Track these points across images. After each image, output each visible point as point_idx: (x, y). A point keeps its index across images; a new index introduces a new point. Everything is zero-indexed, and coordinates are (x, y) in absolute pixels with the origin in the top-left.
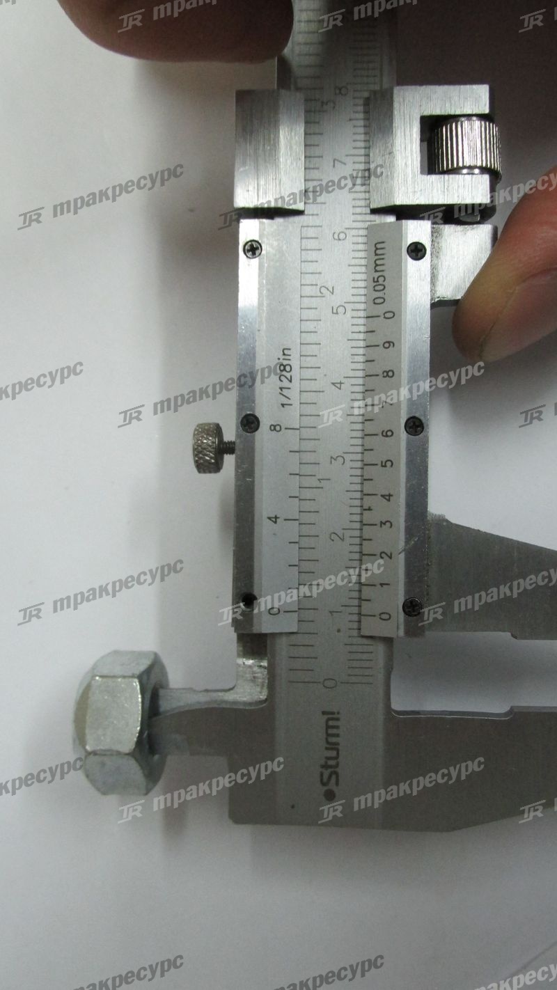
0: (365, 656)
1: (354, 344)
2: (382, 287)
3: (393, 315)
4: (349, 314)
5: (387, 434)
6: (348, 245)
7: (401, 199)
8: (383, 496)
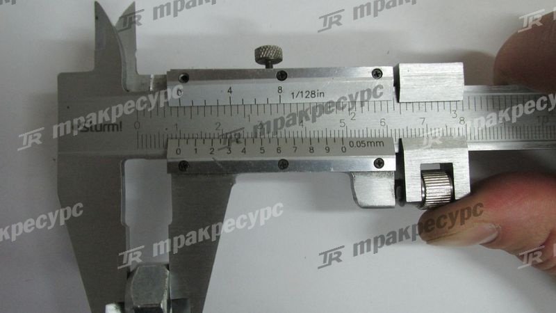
0: (153, 143)
1: (324, 132)
2: (359, 145)
3: (344, 151)
4: (341, 129)
5: (279, 151)
6: (378, 126)
7: (406, 153)
8: (245, 149)
